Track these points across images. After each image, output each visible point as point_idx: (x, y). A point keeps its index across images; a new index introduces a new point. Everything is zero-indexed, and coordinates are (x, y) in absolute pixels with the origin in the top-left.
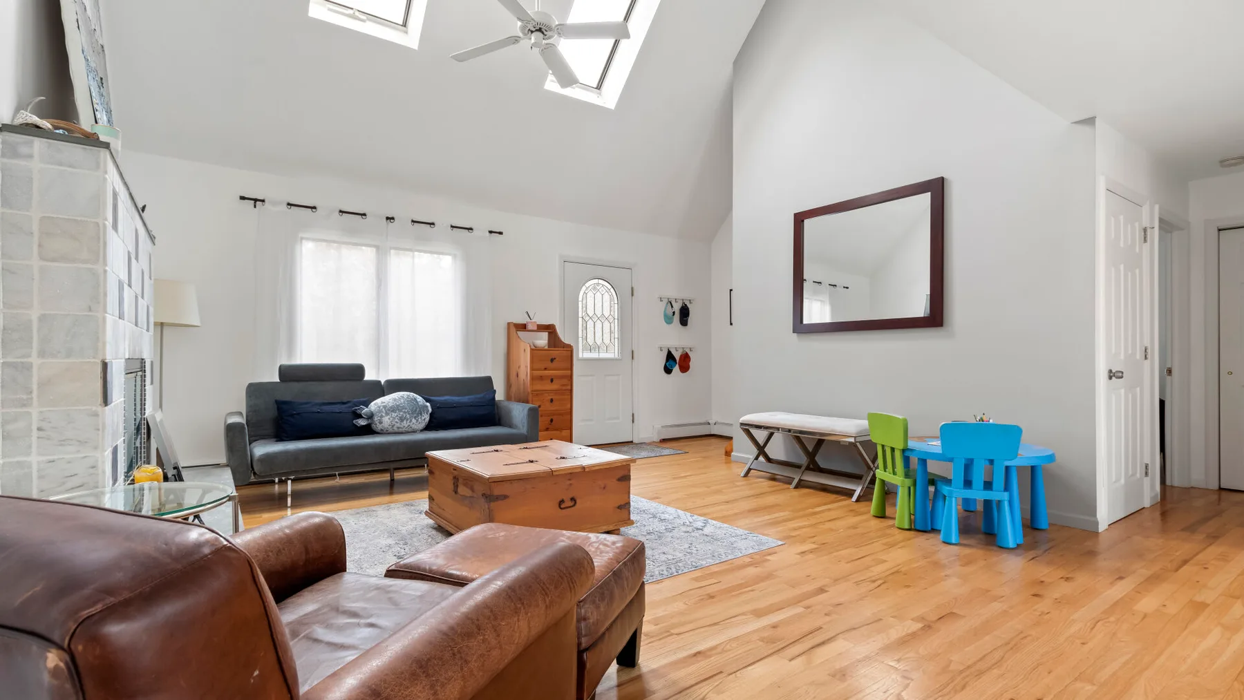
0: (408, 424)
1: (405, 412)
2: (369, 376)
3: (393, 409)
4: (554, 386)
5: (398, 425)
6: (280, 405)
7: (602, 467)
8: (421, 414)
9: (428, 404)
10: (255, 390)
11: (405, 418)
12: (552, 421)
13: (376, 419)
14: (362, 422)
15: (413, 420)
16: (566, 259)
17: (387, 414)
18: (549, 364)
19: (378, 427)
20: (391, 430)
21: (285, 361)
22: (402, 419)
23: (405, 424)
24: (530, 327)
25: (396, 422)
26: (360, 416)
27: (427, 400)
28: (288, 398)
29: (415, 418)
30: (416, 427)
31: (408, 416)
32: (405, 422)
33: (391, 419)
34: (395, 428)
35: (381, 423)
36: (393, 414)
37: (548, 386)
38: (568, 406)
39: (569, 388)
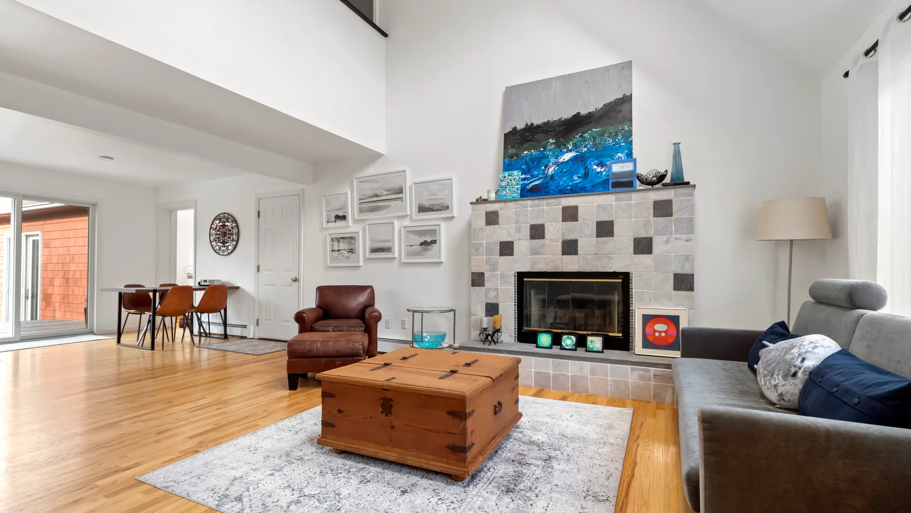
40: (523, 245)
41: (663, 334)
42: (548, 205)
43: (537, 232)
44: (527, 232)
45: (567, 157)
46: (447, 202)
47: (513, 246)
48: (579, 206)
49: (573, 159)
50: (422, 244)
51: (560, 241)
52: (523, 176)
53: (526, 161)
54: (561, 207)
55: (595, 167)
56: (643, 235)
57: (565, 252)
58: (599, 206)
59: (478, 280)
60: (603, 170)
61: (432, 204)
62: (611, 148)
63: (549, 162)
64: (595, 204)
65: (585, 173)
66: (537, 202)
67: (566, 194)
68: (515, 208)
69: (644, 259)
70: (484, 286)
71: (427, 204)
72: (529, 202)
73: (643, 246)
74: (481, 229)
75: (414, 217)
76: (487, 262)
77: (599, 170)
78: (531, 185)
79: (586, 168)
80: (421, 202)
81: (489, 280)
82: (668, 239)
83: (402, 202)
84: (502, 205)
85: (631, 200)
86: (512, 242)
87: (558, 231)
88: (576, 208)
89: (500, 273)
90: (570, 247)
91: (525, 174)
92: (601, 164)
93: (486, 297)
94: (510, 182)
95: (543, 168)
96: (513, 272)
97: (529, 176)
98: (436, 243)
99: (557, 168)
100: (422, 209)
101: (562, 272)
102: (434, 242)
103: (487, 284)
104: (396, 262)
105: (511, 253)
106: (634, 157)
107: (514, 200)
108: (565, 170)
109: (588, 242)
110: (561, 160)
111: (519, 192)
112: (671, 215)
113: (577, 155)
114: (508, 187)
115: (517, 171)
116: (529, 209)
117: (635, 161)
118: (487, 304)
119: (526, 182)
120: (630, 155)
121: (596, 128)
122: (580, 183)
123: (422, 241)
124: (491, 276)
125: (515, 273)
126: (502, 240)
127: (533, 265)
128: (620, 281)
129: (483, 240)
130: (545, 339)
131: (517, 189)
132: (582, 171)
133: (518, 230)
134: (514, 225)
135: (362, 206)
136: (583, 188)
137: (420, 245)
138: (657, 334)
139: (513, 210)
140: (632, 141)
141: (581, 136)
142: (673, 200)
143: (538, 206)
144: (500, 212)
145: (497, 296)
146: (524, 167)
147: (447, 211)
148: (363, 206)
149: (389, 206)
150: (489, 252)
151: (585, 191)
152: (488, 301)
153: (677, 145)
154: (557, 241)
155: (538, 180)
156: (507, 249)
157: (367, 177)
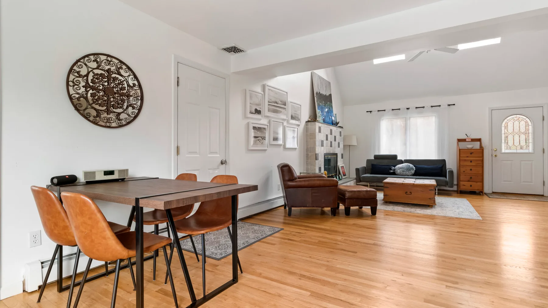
2: (399, 158)
3: (401, 168)
4: (473, 164)
5: (402, 173)
6: (373, 165)
8: (410, 170)
9: (414, 167)
10: (368, 161)
12: (471, 178)
13: (396, 171)
14: (392, 171)
16: (493, 109)
17: (399, 169)
18: (469, 155)
19: (397, 173)
20: (400, 174)
21: (377, 154)
22: (403, 171)
24: (467, 140)
26: (391, 169)
27: (415, 166)
28: (375, 164)
31: (405, 171)
34: (401, 174)
35: (397, 172)
37: (469, 163)
38: (481, 172)
39: (481, 165)
56: (339, 142)
57: (331, 146)
59: (317, 157)
61: (295, 116)
69: (339, 149)
70: (319, 160)
73: (339, 145)
74: (318, 134)
76: (319, 149)
80: (292, 113)
83: (286, 111)
87: (330, 138)
88: (332, 130)
100: (292, 117)
101: (330, 153)
105: (323, 146)
109: (333, 143)
112: (341, 136)
117: (334, 116)
118: (319, 168)
124: (320, 155)
125: (324, 154)
127: (327, 151)
128: (336, 156)
129: (318, 139)
142: (341, 132)
143: (326, 127)
145: (321, 164)
147: (299, 121)
148: (270, 107)
149: (281, 112)
150: (319, 145)
152: (319, 166)
157: (272, 88)
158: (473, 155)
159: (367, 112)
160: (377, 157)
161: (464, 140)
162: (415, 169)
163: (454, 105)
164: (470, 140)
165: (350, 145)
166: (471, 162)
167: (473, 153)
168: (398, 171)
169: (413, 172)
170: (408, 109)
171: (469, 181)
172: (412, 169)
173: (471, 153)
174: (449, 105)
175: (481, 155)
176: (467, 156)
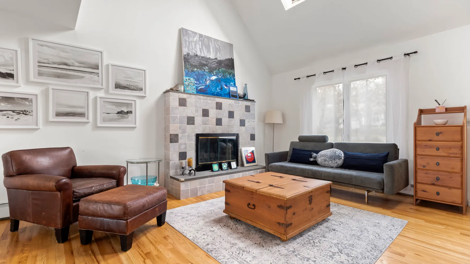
0: (328, 163)
1: (327, 158)
3: (325, 155)
4: (442, 153)
5: (323, 163)
6: (295, 150)
7: (265, 194)
8: (335, 160)
11: (326, 160)
12: (438, 179)
13: (317, 159)
14: (312, 159)
15: (330, 162)
18: (434, 137)
23: (326, 163)
24: (436, 111)
25: (323, 161)
26: (312, 157)
27: (344, 154)
28: (297, 148)
29: (331, 161)
30: (332, 165)
31: (328, 160)
32: (326, 162)
33: (321, 160)
36: (322, 158)
37: (434, 152)
38: (458, 169)
39: (459, 155)
40: (199, 119)
41: (251, 157)
42: (210, 100)
43: (205, 113)
44: (201, 113)
45: (214, 78)
46: (141, 85)
47: (194, 119)
48: (222, 103)
49: (216, 79)
50: (118, 113)
51: (215, 118)
52: (195, 82)
53: (196, 74)
54: (215, 102)
55: (224, 86)
56: (242, 119)
57: (217, 125)
58: (230, 104)
59: (174, 139)
60: (227, 88)
61: (128, 84)
62: (229, 79)
63: (207, 78)
64: (228, 103)
65: (221, 88)
66: (205, 97)
67: (215, 96)
68: (195, 99)
69: (243, 128)
70: (178, 142)
71: (123, 83)
72: (202, 97)
73: (242, 123)
74: (176, 108)
75: (111, 91)
76: (180, 128)
77: (226, 88)
78: (200, 88)
79: (221, 86)
80: (117, 81)
81: (181, 139)
82: (249, 121)
83: (98, 76)
84: (189, 95)
85: (239, 104)
86: (194, 117)
87: (214, 114)
88: (221, 103)
89: (188, 135)
90: (219, 122)
91: (196, 81)
92: (226, 85)
93: (179, 148)
94: (190, 83)
95: (204, 80)
96: (194, 134)
97: (198, 83)
98: (132, 113)
99: (210, 82)
100: (118, 86)
101: (216, 134)
102: (131, 112)
103: (180, 141)
104: (89, 126)
105: (193, 124)
106: (236, 86)
107: (193, 94)
108: (213, 84)
109: (225, 120)
110: (212, 79)
111: (195, 90)
112: (250, 112)
113: (217, 78)
114: (189, 86)
115: (193, 78)
116: (202, 100)
117: (236, 87)
118: (180, 153)
119: (197, 85)
120: (235, 84)
121: (223, 68)
122: (220, 92)
123: (119, 111)
124: (182, 136)
125: (195, 134)
126: (188, 116)
127: (204, 130)
128: (236, 137)
129: (177, 115)
130: (216, 167)
131: (194, 88)
132: (220, 87)
133: (197, 111)
134: (194, 108)
135: (41, 69)
136: (221, 95)
137: (117, 113)
138: (249, 157)
139: (194, 99)
140: (235, 78)
141: (218, 70)
142: (250, 106)
143: (206, 100)
144: (187, 100)
145: (185, 148)
146: (195, 77)
147: (141, 92)
148: (43, 69)
149: (83, 77)
150: (181, 122)
151: (222, 96)
152: (181, 151)
153: (246, 84)
154: (214, 119)
155: (202, 86)
156: (191, 121)
157: (51, 44)
158: (440, 137)
159: (295, 79)
160: (302, 139)
161: (432, 111)
162: (343, 158)
163: (416, 52)
164: (444, 110)
165: (274, 123)
166: (438, 149)
167: (441, 133)
168: (319, 160)
169: (340, 162)
170: (344, 69)
171: (433, 184)
172: (339, 157)
173: (438, 134)
174: (408, 54)
175: (459, 137)
176: (430, 139)
